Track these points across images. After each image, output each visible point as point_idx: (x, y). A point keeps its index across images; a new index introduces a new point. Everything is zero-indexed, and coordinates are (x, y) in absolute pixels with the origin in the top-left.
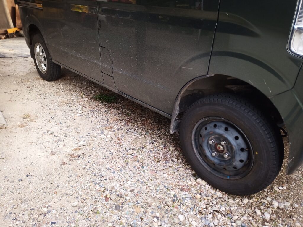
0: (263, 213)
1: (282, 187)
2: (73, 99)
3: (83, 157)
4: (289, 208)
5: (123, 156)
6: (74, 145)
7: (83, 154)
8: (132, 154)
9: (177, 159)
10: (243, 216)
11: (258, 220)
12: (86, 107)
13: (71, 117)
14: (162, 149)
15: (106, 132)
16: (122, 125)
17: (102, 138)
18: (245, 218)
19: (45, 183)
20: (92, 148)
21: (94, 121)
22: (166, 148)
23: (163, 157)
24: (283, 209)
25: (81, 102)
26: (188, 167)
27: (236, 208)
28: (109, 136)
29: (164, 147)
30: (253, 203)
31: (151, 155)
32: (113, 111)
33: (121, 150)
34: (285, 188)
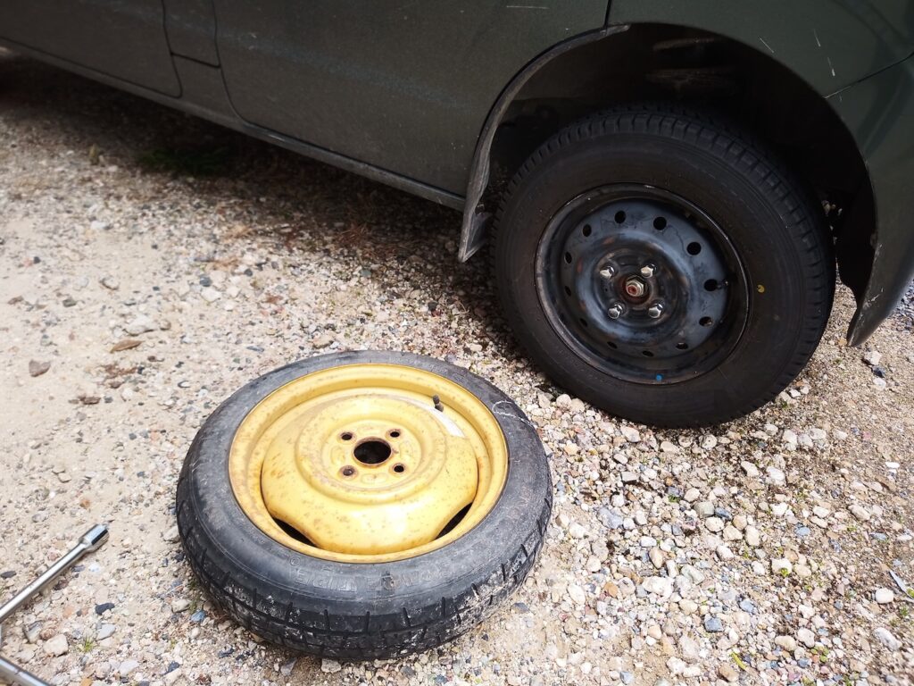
0: (763, 470)
1: (798, 389)
2: (63, 172)
3: (154, 371)
4: (827, 445)
5: (301, 352)
6: (108, 333)
7: (152, 359)
8: (332, 342)
9: (480, 343)
10: (712, 486)
11: (754, 492)
12: (119, 198)
13: (70, 233)
14: (425, 320)
15: (221, 279)
16: (271, 250)
17: (210, 299)
18: (719, 490)
19: (35, 475)
20: (182, 337)
21: (164, 244)
22: (440, 314)
23: (434, 344)
24: (811, 450)
25: (98, 181)
26: (520, 366)
27: (687, 466)
28: (233, 291)
29: (430, 312)
30: (732, 446)
31: (395, 339)
32: (223, 204)
33: (287, 334)
34: (805, 390)
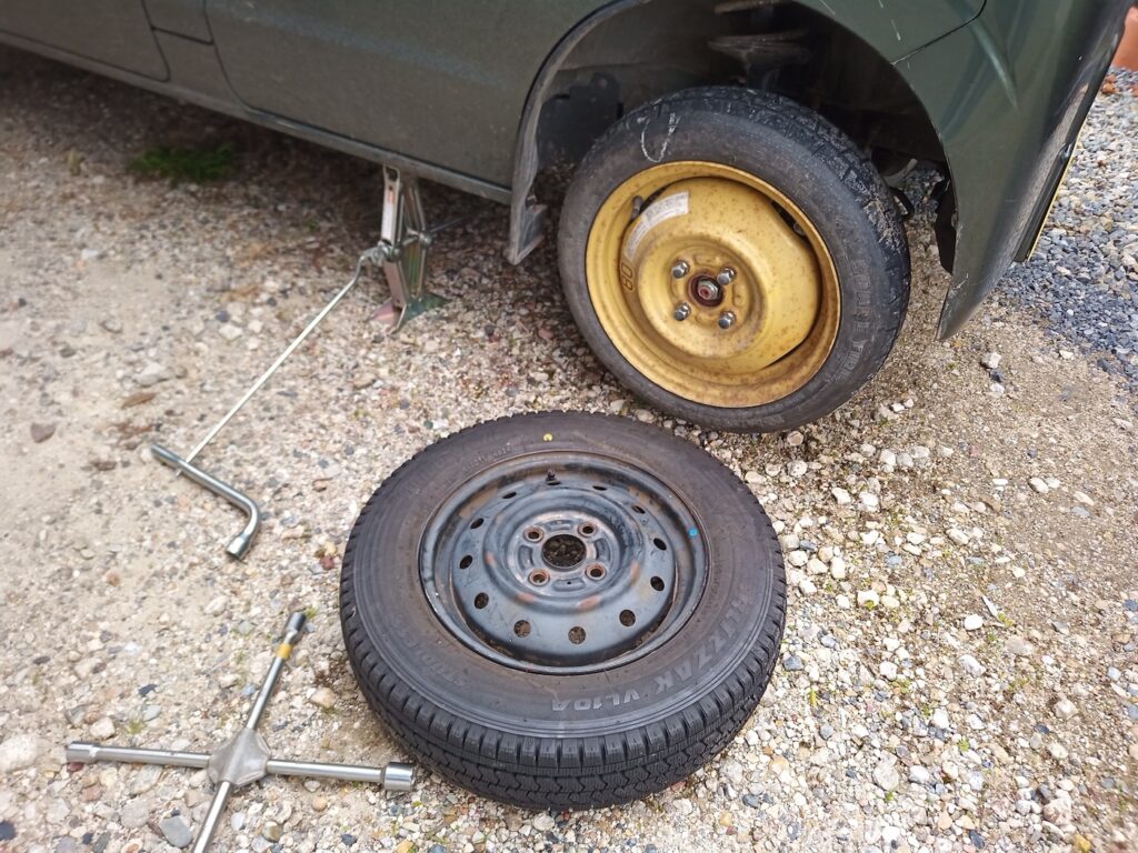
0: (856, 496)
1: (902, 402)
2: (38, 187)
3: (173, 427)
4: (929, 464)
5: (340, 394)
6: (116, 386)
7: (170, 413)
8: (374, 381)
9: (545, 371)
10: (798, 517)
11: (844, 520)
12: (110, 217)
13: (57, 266)
14: (482, 347)
15: (240, 312)
16: (296, 271)
17: (229, 337)
18: (806, 521)
19: (55, 554)
20: (202, 385)
21: (170, 272)
22: (498, 339)
23: (493, 375)
24: (910, 471)
25: (83, 197)
26: (592, 394)
27: (774, 497)
28: (256, 326)
29: (487, 338)
30: (824, 472)
31: (447, 373)
32: (235, 216)
33: (323, 374)
34: (910, 403)
